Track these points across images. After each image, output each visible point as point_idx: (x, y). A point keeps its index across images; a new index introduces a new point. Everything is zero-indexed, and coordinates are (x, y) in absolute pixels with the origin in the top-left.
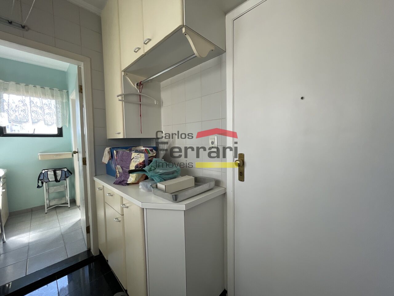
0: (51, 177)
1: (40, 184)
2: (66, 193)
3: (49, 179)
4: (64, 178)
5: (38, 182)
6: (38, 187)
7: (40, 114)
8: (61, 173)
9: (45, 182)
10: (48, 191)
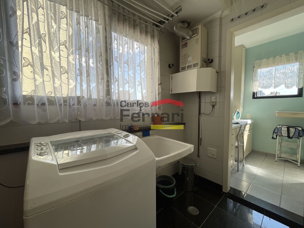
0: (284, 132)
1: (275, 137)
2: (298, 151)
3: (282, 134)
4: (297, 137)
5: (273, 134)
6: (273, 138)
7: (282, 78)
8: (294, 131)
9: (278, 135)
10: (280, 144)
